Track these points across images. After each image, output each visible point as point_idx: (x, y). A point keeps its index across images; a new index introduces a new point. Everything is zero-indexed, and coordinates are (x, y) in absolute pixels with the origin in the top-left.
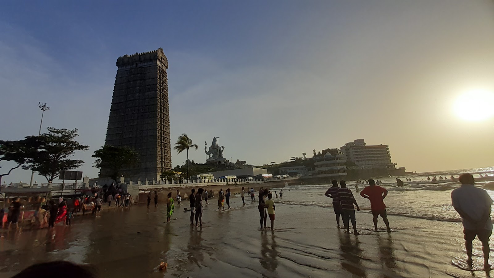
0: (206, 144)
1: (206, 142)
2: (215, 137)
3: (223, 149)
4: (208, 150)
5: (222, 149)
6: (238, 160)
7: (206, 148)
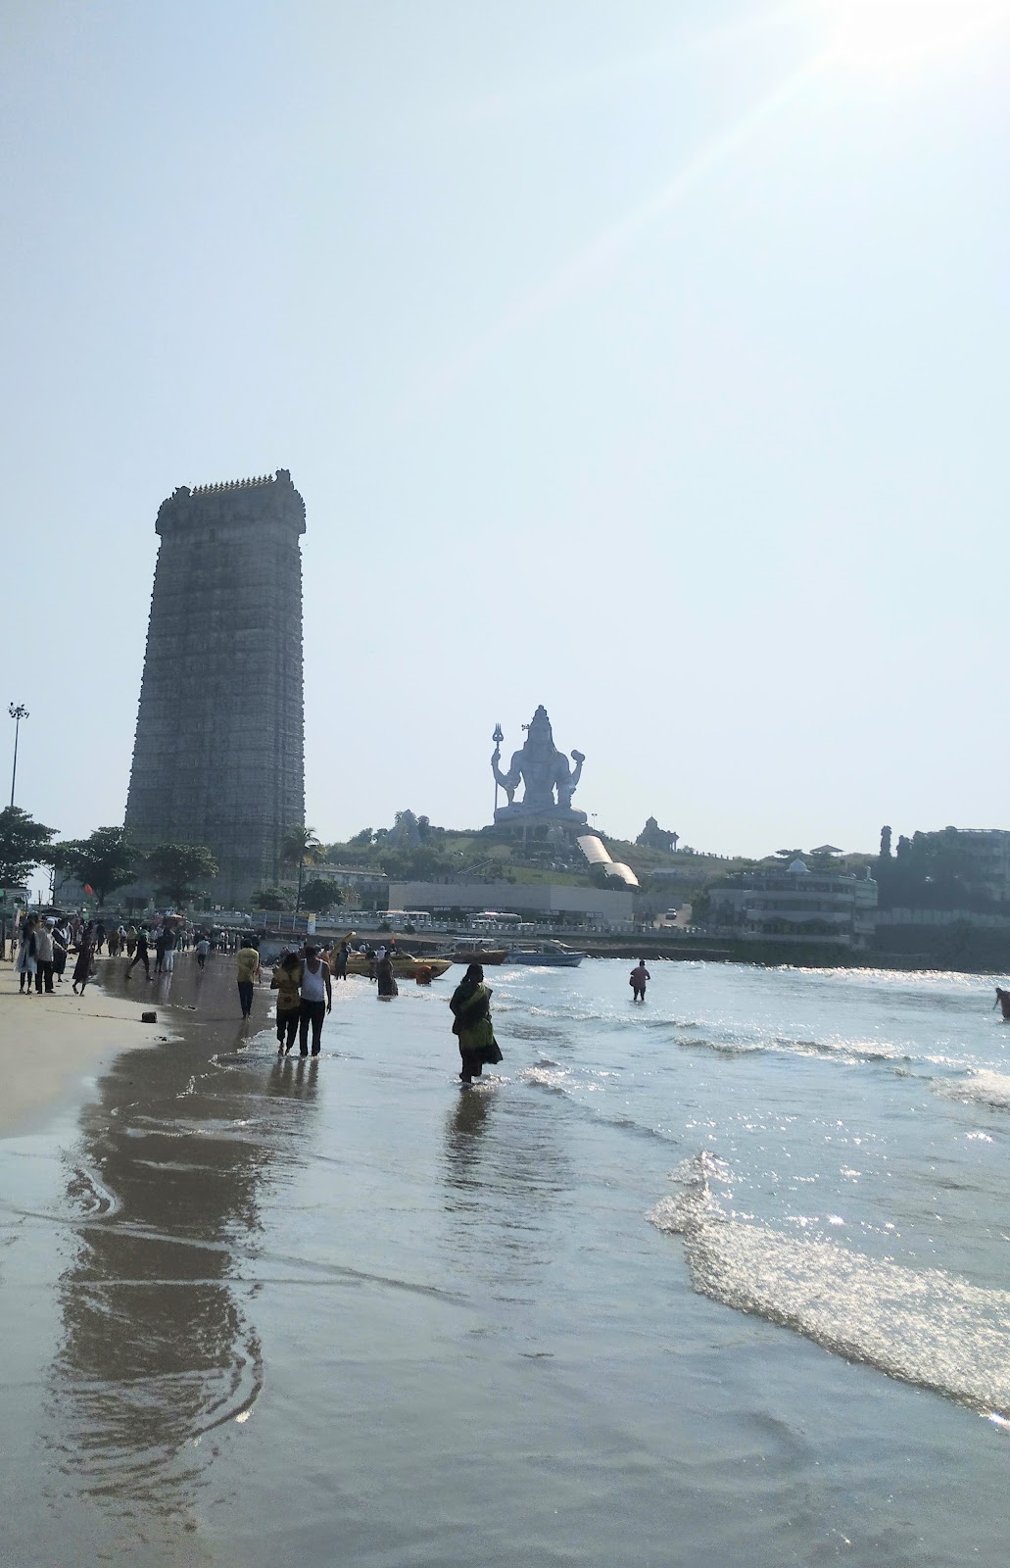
0: (498, 736)
1: (498, 731)
2: (541, 707)
3: (579, 765)
4: (505, 767)
5: (573, 765)
6: (652, 823)
7: (496, 757)
